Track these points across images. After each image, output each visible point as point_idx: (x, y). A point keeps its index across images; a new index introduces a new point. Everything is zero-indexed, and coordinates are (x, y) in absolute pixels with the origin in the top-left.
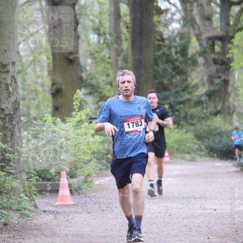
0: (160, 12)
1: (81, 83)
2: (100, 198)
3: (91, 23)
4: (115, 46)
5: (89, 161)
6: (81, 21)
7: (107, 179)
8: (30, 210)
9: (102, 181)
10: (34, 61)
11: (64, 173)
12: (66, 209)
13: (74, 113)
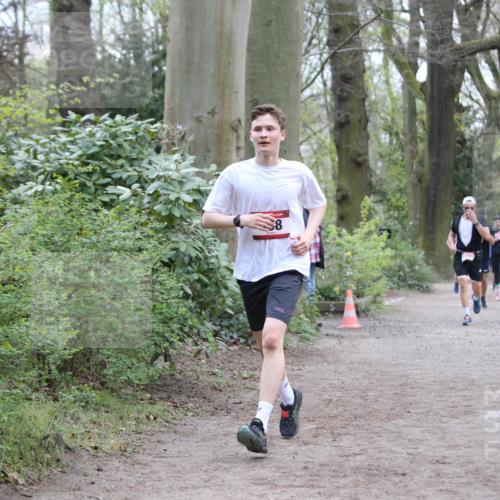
0: (461, 109)
1: (370, 189)
2: (391, 320)
3: (382, 122)
4: (410, 147)
5: (379, 278)
6: (371, 118)
7: (398, 299)
8: (310, 333)
9: (393, 301)
10: (316, 163)
11: (350, 292)
12: (352, 333)
13: (362, 223)
